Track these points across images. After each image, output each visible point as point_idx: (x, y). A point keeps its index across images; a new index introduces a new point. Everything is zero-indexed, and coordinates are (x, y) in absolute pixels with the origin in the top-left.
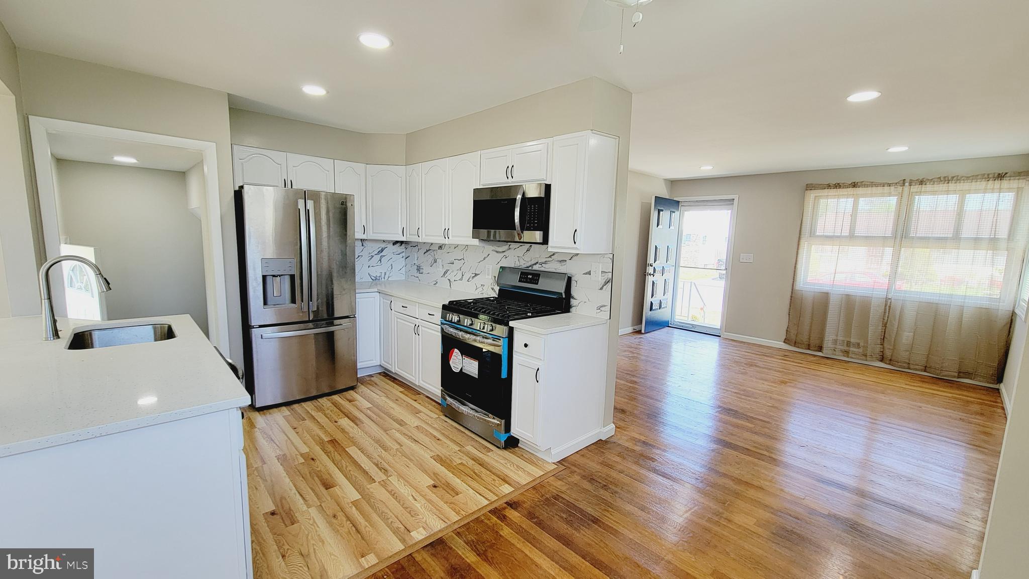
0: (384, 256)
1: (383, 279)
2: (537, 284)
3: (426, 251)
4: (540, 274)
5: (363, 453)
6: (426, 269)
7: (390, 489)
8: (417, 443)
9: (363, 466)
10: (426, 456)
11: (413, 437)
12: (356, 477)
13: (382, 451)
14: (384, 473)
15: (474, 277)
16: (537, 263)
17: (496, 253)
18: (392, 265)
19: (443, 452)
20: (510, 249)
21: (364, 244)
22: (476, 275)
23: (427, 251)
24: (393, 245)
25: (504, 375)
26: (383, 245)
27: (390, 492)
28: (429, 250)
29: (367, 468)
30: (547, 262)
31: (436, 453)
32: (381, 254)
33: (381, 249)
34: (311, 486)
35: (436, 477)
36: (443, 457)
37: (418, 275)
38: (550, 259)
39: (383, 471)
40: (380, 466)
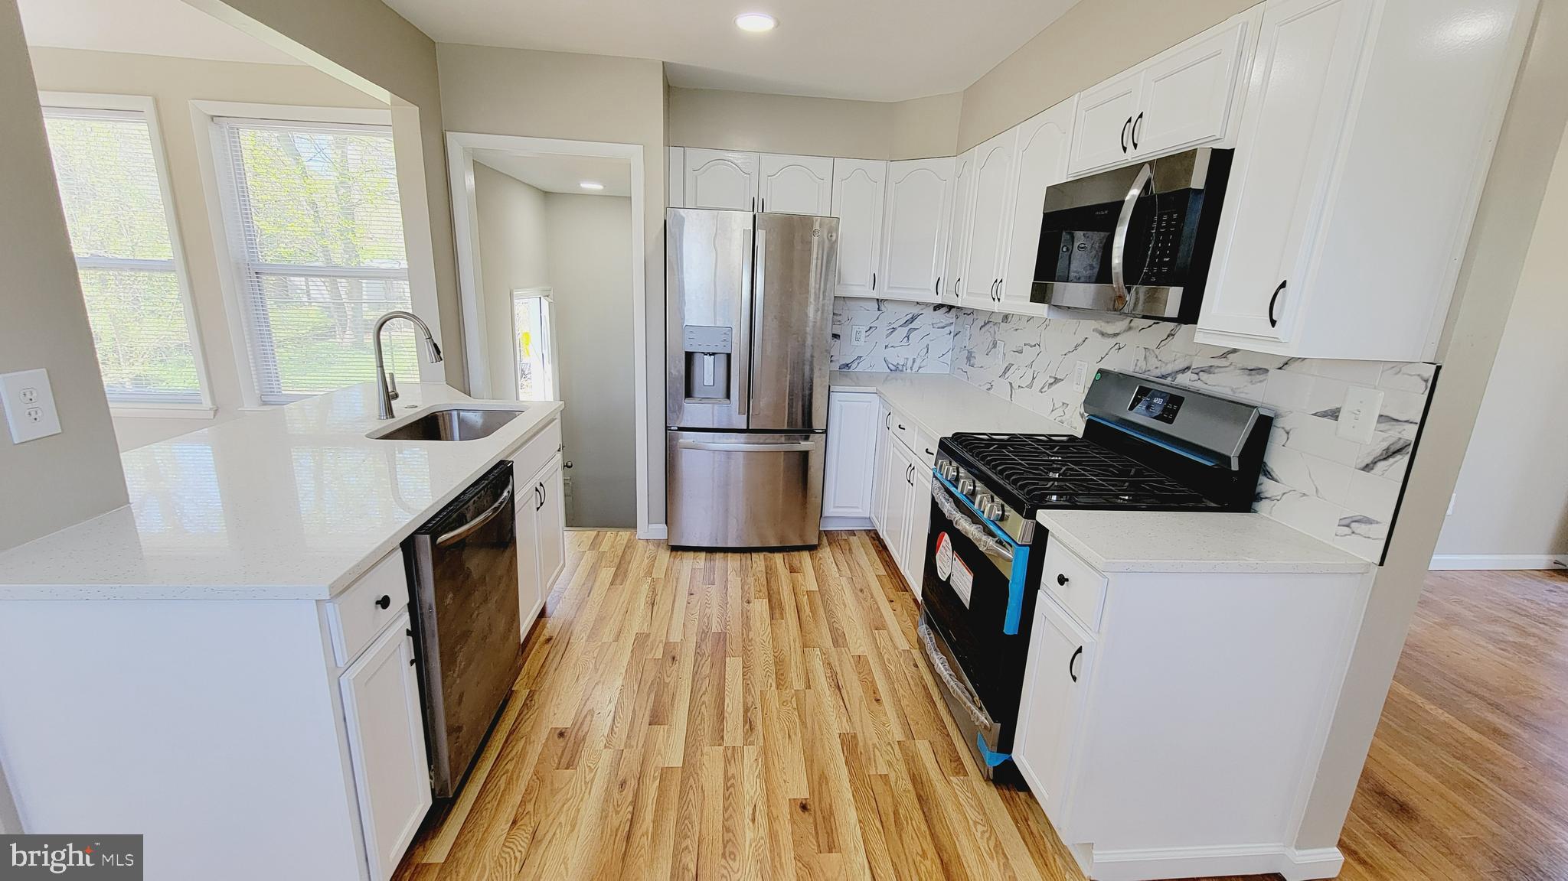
0: (916, 329)
1: (909, 371)
2: (1170, 421)
3: (983, 324)
4: (1182, 399)
5: (743, 675)
6: (979, 359)
7: (732, 770)
8: (837, 691)
9: (727, 701)
10: (834, 724)
11: (839, 676)
12: (703, 719)
13: (774, 685)
14: (745, 734)
15: (1052, 384)
16: (1188, 368)
17: (1100, 336)
18: (927, 346)
19: (868, 733)
20: (1130, 328)
21: (882, 308)
22: (1057, 380)
23: (985, 324)
24: (935, 310)
25: (1011, 627)
26: (916, 310)
27: (727, 779)
28: (988, 322)
29: (728, 709)
30: (1212, 369)
31: (854, 728)
32: (911, 326)
33: (911, 316)
34: (637, 708)
35: (820, 785)
36: (861, 744)
37: (967, 368)
38: (1222, 362)
39: (748, 726)
40: (749, 714)
